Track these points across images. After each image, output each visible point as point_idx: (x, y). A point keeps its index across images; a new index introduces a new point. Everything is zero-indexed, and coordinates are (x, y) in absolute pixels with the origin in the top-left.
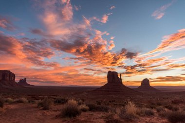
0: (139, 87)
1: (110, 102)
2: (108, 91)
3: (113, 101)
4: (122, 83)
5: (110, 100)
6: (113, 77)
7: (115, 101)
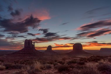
0: (46, 51)
1: (25, 61)
2: (24, 54)
3: (27, 61)
7: (28, 60)
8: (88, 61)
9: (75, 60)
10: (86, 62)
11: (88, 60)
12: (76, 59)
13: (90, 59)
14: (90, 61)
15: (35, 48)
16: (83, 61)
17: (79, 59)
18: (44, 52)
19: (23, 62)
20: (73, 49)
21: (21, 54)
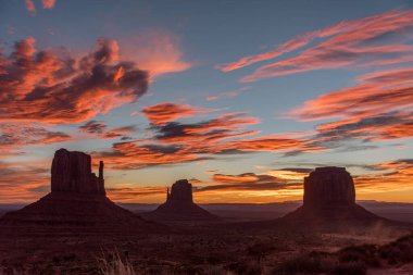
0: (162, 207)
1: (56, 260)
2: (51, 223)
3: (66, 259)
4: (102, 192)
5: (57, 255)
6: (72, 169)
7: (73, 257)
8: (384, 262)
9: (314, 254)
10: (376, 265)
11: (384, 256)
12: (319, 249)
13: (396, 249)
14: (393, 262)
15: (105, 193)
16: (356, 259)
17: (336, 249)
18: (153, 212)
19: (44, 267)
20: (306, 196)
21: (38, 222)
